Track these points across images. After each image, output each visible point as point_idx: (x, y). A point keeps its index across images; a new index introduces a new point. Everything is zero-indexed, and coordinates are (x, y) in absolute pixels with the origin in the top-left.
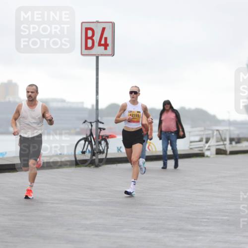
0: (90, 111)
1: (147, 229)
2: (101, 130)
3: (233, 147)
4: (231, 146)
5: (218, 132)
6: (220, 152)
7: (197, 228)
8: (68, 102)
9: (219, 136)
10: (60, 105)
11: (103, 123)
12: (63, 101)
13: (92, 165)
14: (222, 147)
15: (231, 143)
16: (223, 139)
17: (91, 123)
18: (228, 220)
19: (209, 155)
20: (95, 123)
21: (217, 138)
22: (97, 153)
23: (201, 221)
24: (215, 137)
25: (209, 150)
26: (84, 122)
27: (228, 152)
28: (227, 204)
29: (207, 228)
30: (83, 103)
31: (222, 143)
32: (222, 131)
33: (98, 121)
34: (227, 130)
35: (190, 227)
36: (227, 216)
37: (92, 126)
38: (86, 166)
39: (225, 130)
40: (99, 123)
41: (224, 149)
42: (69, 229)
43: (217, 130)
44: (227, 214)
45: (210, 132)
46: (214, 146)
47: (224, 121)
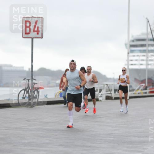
0: (27, 72)
1: (63, 146)
2: (34, 84)
3: (116, 95)
4: (115, 94)
5: (107, 85)
6: (108, 98)
7: (94, 145)
8: (14, 67)
9: (108, 88)
10: (9, 68)
11: (36, 80)
12: (11, 66)
13: (29, 106)
14: (109, 95)
15: (115, 93)
16: (110, 90)
17: (28, 80)
18: (113, 140)
19: (101, 100)
20: (31, 80)
21: (106, 89)
22: (32, 98)
23: (96, 141)
24: (105, 89)
25: (102, 96)
26: (24, 79)
27: (113, 98)
28: (112, 130)
29: (100, 145)
30: (23, 67)
31: (109, 92)
32: (110, 85)
33: (33, 78)
34: (112, 84)
35: (90, 144)
36: (112, 137)
37: (29, 81)
38: (25, 107)
39: (111, 84)
40: (33, 80)
41: (111, 96)
42: (14, 146)
43: (106, 85)
44: (113, 136)
45: (102, 86)
46: (104, 94)
47: (110, 79)
